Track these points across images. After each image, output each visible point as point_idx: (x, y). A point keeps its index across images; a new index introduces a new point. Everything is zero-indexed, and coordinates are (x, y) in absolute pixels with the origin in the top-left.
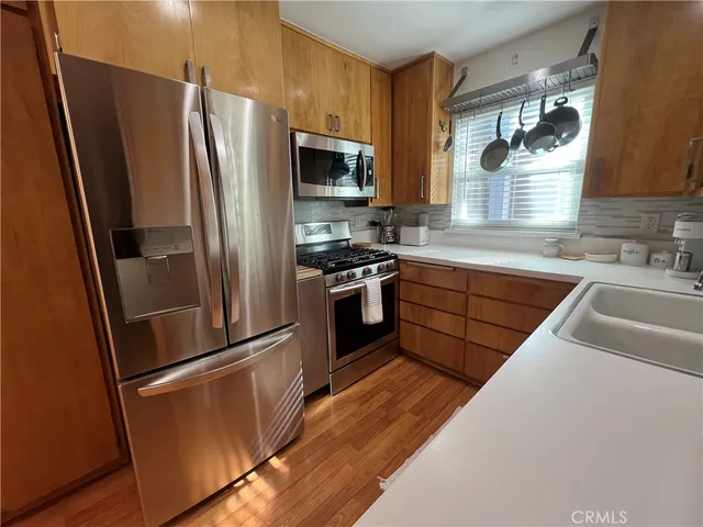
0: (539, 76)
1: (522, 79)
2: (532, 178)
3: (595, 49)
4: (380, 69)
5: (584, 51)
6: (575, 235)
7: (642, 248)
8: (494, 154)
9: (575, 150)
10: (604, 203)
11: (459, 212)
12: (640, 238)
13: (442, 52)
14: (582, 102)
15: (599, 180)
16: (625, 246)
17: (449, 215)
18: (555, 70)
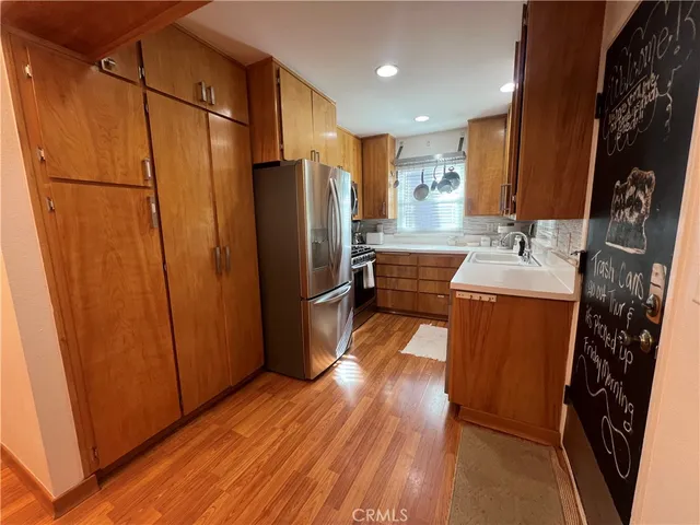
0: (438, 157)
1: (430, 157)
2: (440, 205)
3: (464, 148)
4: (356, 137)
5: (460, 149)
6: (462, 235)
7: (488, 239)
8: (421, 191)
9: (459, 192)
10: (472, 218)
11: (401, 224)
12: (487, 235)
13: (392, 134)
14: (460, 169)
15: (471, 208)
16: (483, 238)
17: (396, 225)
18: (445, 156)
